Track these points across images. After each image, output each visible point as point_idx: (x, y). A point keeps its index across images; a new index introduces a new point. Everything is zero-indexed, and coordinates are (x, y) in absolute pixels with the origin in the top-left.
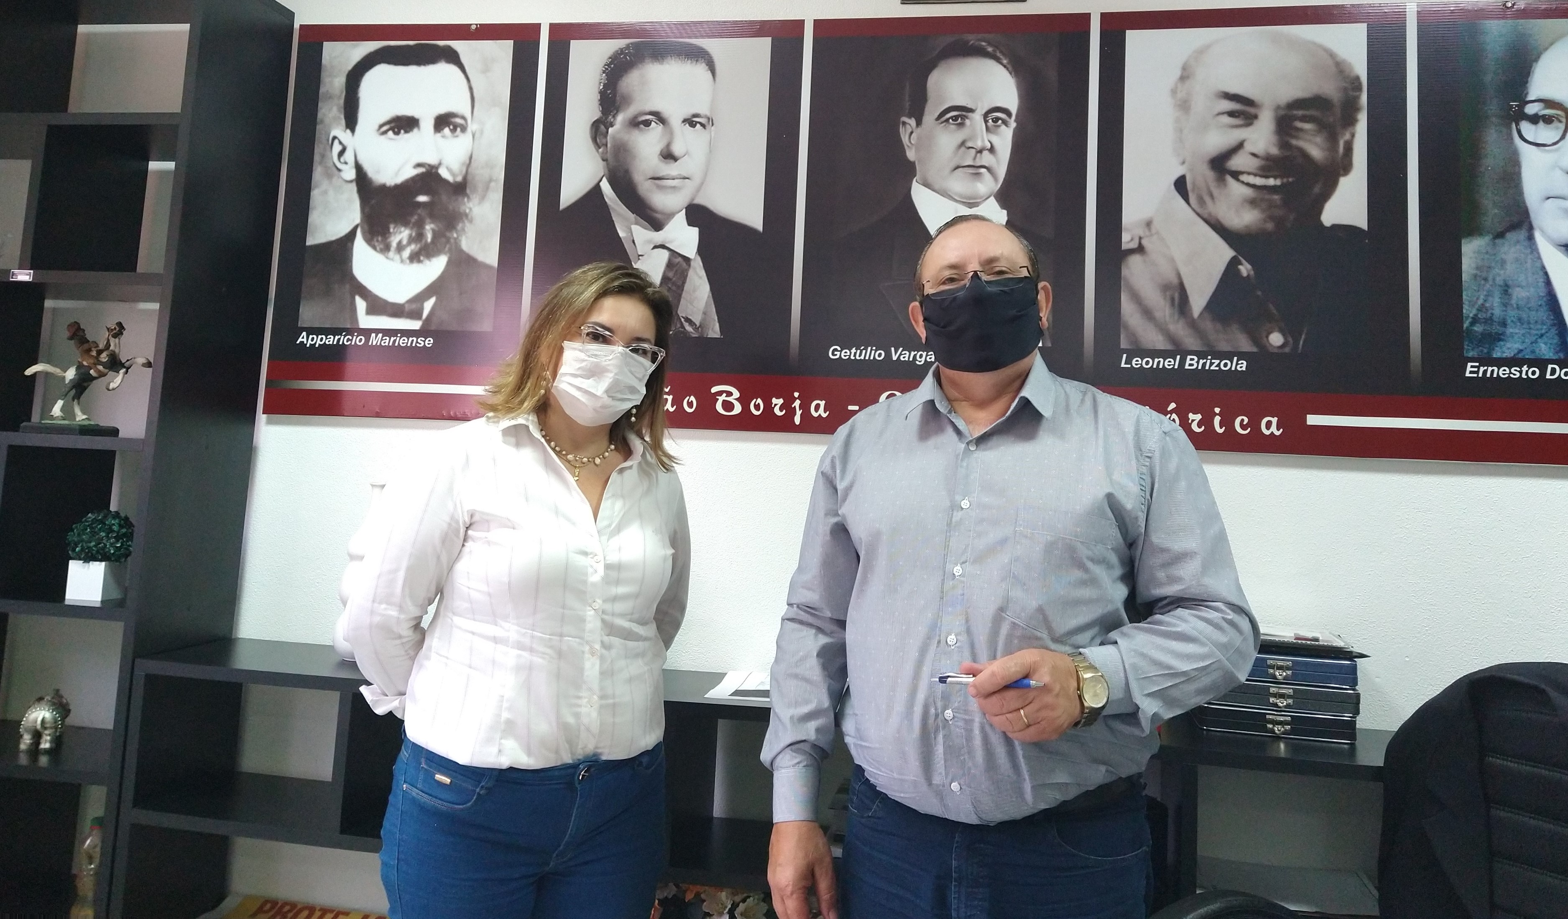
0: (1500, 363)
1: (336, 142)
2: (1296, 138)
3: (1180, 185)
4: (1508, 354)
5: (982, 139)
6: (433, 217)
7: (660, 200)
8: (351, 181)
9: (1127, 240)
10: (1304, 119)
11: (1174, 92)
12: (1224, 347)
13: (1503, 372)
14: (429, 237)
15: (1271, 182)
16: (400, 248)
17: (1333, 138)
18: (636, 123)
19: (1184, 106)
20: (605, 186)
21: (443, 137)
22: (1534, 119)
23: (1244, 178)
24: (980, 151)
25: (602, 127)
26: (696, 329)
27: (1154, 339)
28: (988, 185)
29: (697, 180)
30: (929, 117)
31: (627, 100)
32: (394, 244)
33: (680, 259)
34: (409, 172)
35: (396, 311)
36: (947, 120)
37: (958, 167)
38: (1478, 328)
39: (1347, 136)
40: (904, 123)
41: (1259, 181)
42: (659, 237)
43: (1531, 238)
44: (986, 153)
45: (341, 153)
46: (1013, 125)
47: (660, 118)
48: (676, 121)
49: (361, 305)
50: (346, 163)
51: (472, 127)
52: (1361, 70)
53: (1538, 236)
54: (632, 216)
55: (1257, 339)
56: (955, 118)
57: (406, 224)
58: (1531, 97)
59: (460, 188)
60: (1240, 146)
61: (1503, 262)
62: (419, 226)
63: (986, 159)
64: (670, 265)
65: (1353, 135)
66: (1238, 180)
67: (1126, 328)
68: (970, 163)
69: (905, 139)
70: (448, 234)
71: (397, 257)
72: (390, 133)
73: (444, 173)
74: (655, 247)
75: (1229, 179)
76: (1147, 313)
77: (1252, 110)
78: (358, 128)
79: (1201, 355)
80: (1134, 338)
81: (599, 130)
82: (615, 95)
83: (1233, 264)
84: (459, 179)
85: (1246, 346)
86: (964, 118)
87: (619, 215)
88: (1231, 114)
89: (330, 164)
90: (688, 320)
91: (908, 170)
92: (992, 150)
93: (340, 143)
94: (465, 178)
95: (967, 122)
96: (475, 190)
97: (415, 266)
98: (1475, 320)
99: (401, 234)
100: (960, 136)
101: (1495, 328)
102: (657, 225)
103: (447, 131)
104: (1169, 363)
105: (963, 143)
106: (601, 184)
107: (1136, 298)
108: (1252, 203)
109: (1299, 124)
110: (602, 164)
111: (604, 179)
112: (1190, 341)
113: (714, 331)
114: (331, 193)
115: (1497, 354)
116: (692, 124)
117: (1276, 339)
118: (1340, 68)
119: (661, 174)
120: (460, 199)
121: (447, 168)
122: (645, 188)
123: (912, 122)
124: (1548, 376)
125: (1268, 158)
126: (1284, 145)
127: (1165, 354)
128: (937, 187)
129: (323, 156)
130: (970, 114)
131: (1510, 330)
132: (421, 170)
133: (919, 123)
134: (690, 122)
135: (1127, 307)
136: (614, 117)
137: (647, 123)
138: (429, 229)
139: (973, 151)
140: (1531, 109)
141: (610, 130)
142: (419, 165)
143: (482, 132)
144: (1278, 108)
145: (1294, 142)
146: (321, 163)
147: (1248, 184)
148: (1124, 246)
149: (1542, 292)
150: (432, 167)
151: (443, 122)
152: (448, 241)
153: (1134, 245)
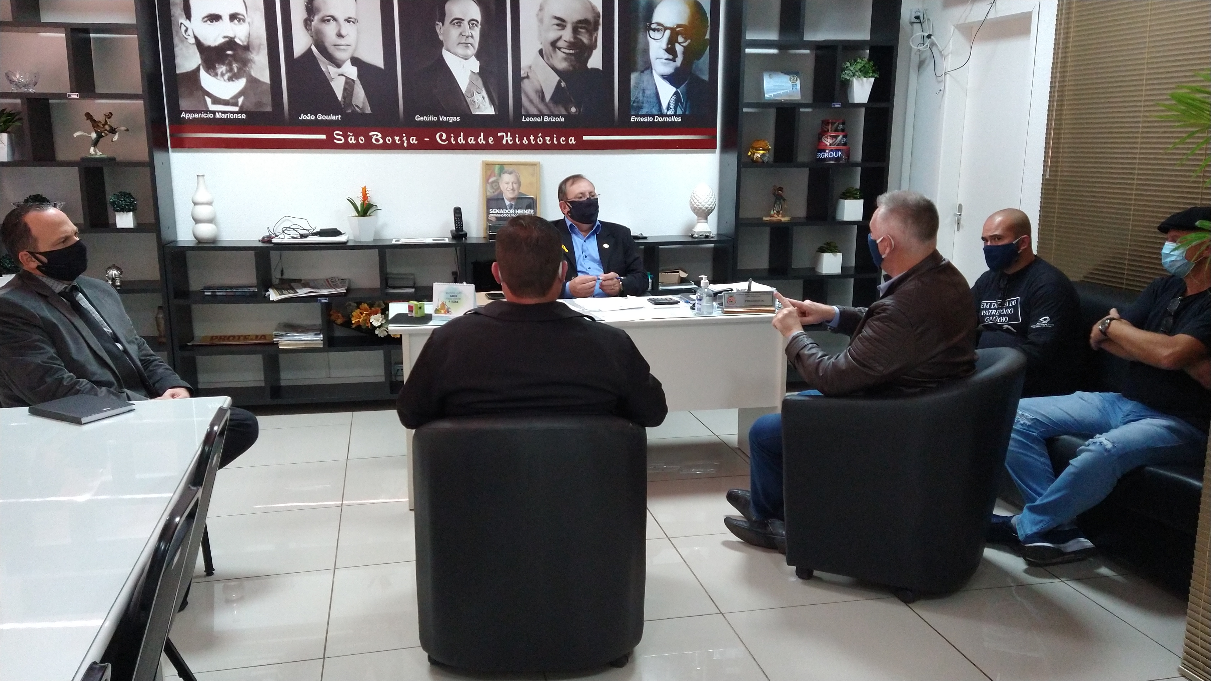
0: (641, 116)
1: (182, 25)
2: (579, 35)
3: (541, 52)
4: (643, 113)
5: (468, 32)
6: (236, 61)
7: (339, 55)
8: (193, 44)
9: (523, 73)
10: (581, 28)
11: (537, 15)
12: (556, 113)
13: (642, 119)
14: (236, 70)
15: (571, 52)
16: (223, 75)
17: (591, 36)
18: (324, 20)
19: (541, 21)
20: (314, 48)
21: (235, 24)
22: (654, 30)
23: (563, 50)
24: (468, 37)
25: (309, 22)
26: (360, 109)
27: (534, 111)
28: (472, 51)
29: (354, 46)
30: (447, 21)
31: (318, 10)
32: (219, 73)
33: (350, 80)
34: (220, 41)
35: (226, 103)
36: (454, 24)
37: (459, 43)
38: (635, 104)
39: (595, 35)
40: (437, 24)
41: (567, 51)
42: (340, 71)
43: (652, 73)
44: (470, 38)
45: (186, 31)
46: (480, 26)
47: (335, 19)
48: (341, 19)
49: (208, 100)
50: (189, 35)
51: (248, 20)
52: (600, 9)
53: (654, 71)
54: (327, 62)
55: (567, 110)
56: (457, 23)
57: (224, 64)
58: (653, 22)
59: (247, 48)
60: (560, 38)
61: (643, 81)
62: (230, 65)
63: (470, 40)
64: (346, 83)
65: (597, 34)
66: (560, 50)
67: (524, 107)
68: (464, 42)
69: (438, 31)
70: (244, 69)
71: (222, 79)
72: (209, 22)
73: (238, 41)
74: (339, 75)
75: (557, 49)
76: (531, 101)
77: (564, 23)
78: (192, 19)
79: (549, 116)
80: (527, 111)
81: (307, 23)
82: (312, 7)
83: (559, 82)
84: (245, 44)
85: (564, 112)
86: (460, 23)
87: (321, 61)
88: (558, 25)
89: (182, 36)
90: (356, 106)
91: (440, 44)
92: (472, 37)
93: (185, 26)
94: (248, 43)
95: (462, 25)
96: (253, 49)
97: (231, 83)
98: (634, 102)
99: (222, 69)
100: (459, 30)
101: (640, 104)
102: (339, 66)
103: (236, 21)
104: (539, 119)
105: (461, 34)
106: (312, 47)
107: (527, 96)
108: (565, 59)
109: (580, 30)
110: (310, 38)
111: (313, 45)
112: (545, 111)
113: (368, 110)
114: (184, 49)
115: (640, 113)
116: (349, 22)
117: (573, 110)
118: (593, 8)
119: (337, 43)
120: (247, 52)
121: (239, 39)
122: (331, 49)
123: (441, 24)
124: (655, 120)
125: (570, 43)
126: (575, 38)
127: (537, 116)
128: (452, 51)
129: (177, 32)
130: (463, 22)
131: (644, 105)
132: (227, 39)
133: (443, 24)
134: (348, 20)
135: (524, 99)
136: (313, 17)
137: (329, 21)
138: (235, 66)
139: (465, 37)
140: (653, 26)
141: (312, 23)
142: (225, 37)
143: (253, 22)
144: (573, 23)
145: (579, 36)
146: (176, 35)
147: (564, 52)
148: (522, 75)
149: (654, 91)
150: (231, 38)
151: (233, 17)
152: (245, 71)
153: (525, 75)
